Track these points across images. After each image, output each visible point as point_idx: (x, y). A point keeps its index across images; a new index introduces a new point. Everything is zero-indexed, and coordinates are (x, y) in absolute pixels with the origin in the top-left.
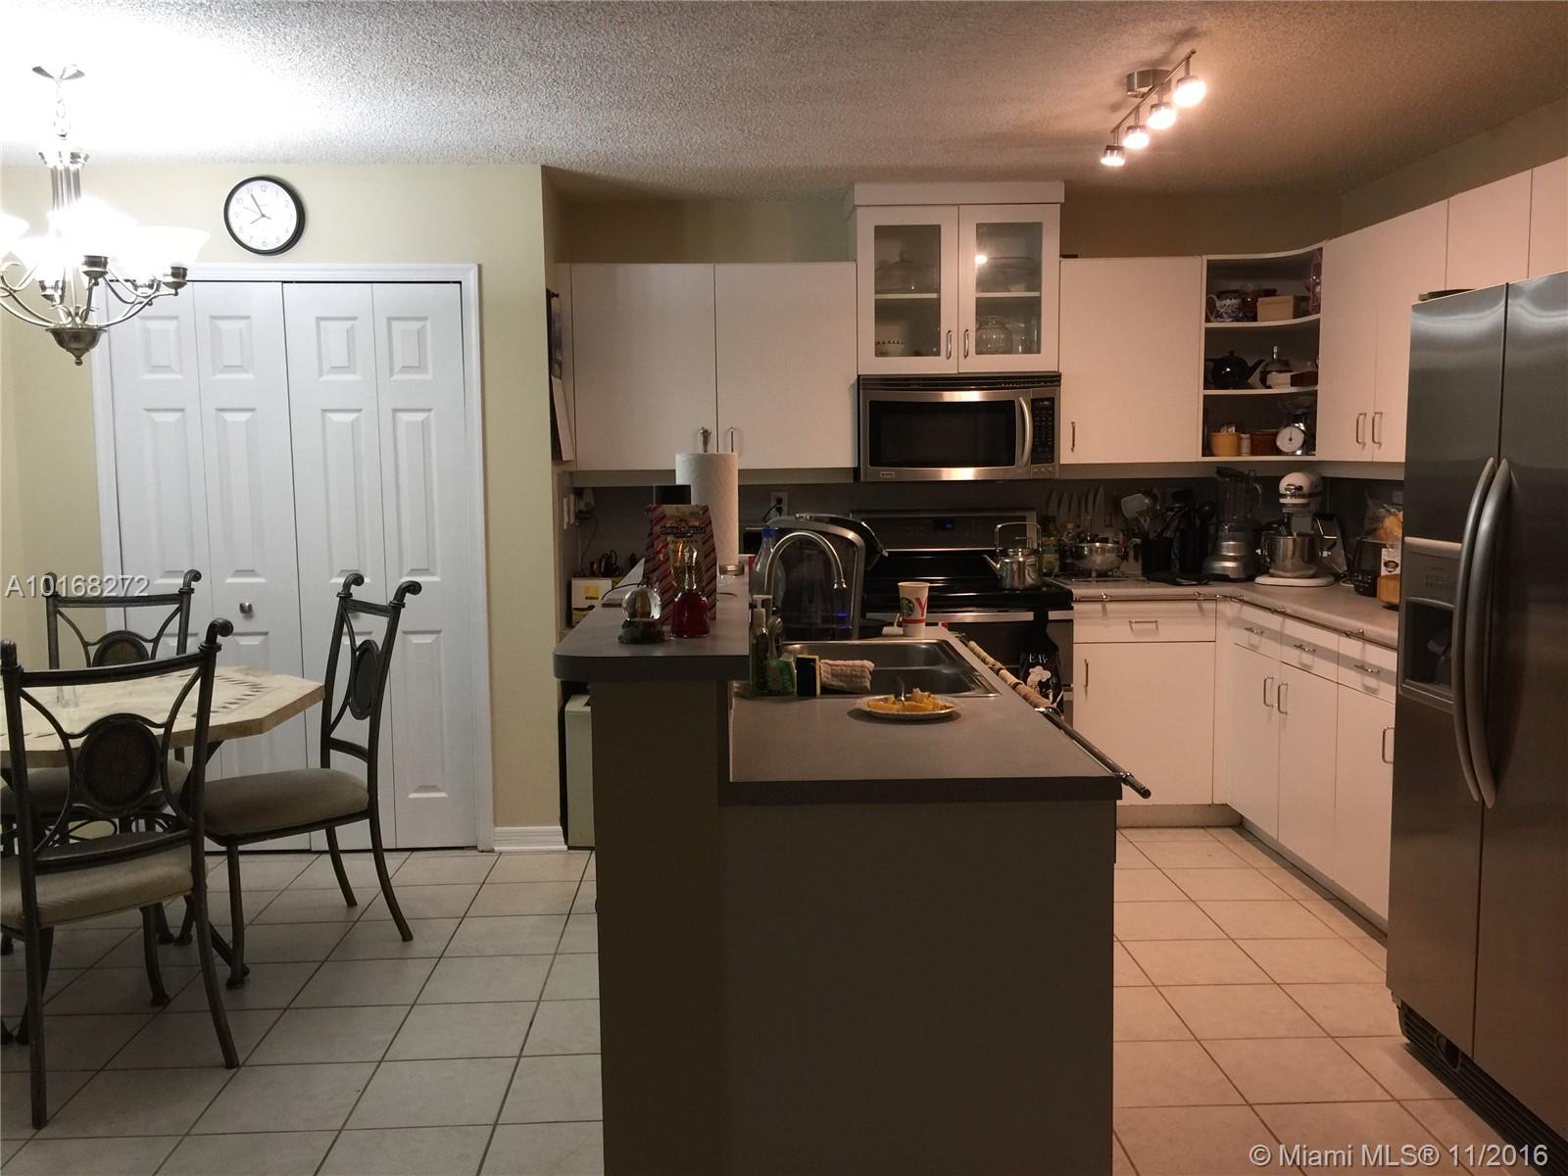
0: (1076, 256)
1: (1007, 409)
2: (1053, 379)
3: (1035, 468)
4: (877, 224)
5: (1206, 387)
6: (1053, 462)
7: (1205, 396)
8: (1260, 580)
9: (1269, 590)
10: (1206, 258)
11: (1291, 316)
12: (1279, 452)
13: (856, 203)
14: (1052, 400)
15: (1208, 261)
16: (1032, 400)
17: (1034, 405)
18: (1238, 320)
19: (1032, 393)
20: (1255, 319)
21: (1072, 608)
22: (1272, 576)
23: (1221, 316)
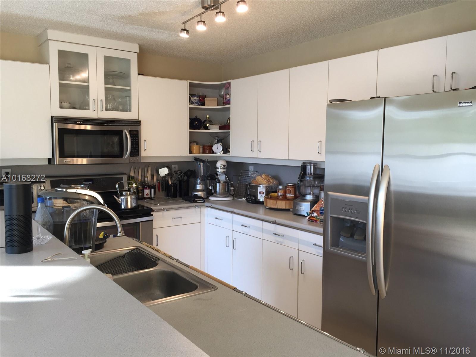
0: (143, 75)
1: (120, 134)
2: (138, 123)
3: (132, 158)
4: (59, 49)
5: (190, 129)
6: (138, 156)
7: (190, 132)
8: (211, 198)
9: (215, 202)
10: (189, 81)
11: (217, 105)
12: (213, 152)
13: (48, 38)
14: (137, 131)
15: (190, 82)
16: (130, 131)
17: (131, 132)
18: (199, 105)
19: (130, 128)
20: (204, 105)
21: (152, 215)
22: (215, 197)
23: (193, 103)
